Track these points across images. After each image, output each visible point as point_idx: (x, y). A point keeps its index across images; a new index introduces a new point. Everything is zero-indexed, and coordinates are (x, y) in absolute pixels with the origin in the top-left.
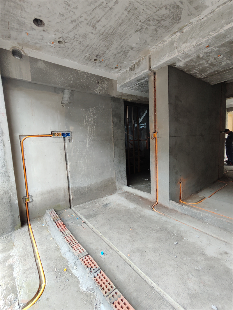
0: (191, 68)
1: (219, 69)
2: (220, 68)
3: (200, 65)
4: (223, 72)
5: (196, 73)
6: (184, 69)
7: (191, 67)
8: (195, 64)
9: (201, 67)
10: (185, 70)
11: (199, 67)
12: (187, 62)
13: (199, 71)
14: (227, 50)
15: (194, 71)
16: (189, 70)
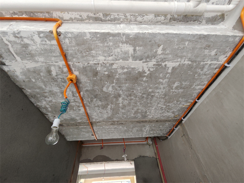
0: (38, 93)
1: (77, 118)
2: (77, 116)
3: (52, 93)
4: (81, 126)
5: (46, 108)
6: (23, 87)
7: (38, 90)
8: (44, 87)
9: (54, 101)
10: (27, 91)
11: (50, 99)
12: (28, 70)
13: (51, 107)
14: (88, 84)
15: (44, 103)
16: (34, 96)
